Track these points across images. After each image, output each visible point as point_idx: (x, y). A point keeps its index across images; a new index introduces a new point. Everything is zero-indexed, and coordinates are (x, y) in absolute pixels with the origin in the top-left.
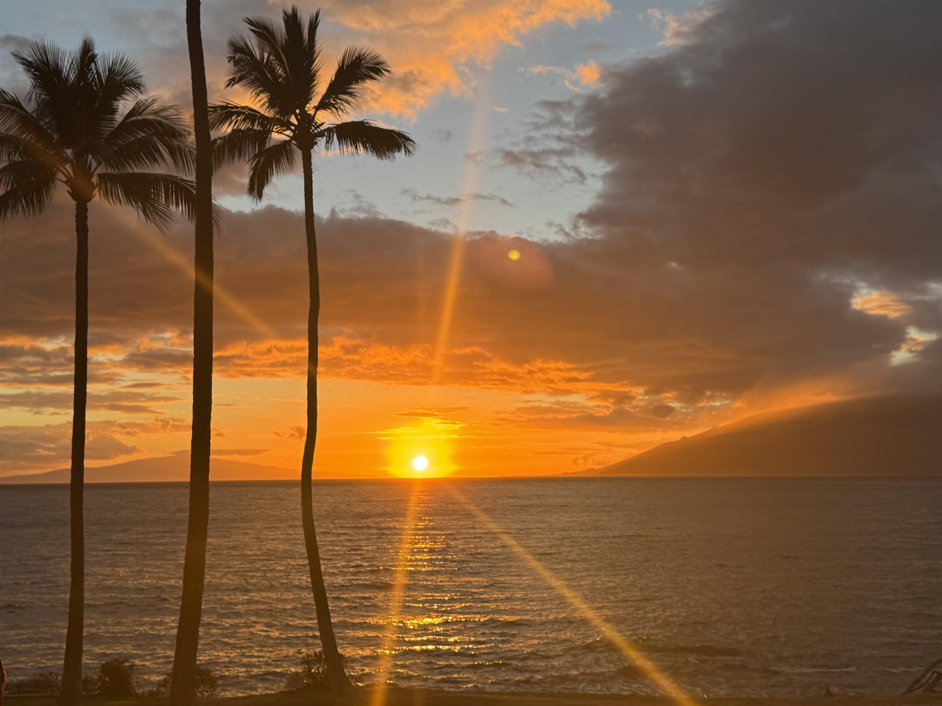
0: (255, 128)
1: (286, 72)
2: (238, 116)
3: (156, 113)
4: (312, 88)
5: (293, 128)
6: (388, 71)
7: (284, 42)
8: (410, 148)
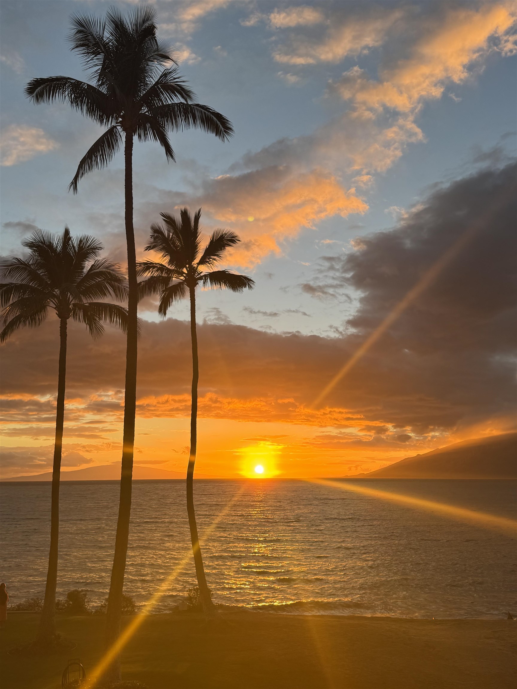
0: (163, 275)
1: (181, 243)
2: (154, 268)
3: (107, 268)
4: (196, 252)
5: (185, 275)
6: (239, 240)
7: (181, 227)
8: (251, 285)
